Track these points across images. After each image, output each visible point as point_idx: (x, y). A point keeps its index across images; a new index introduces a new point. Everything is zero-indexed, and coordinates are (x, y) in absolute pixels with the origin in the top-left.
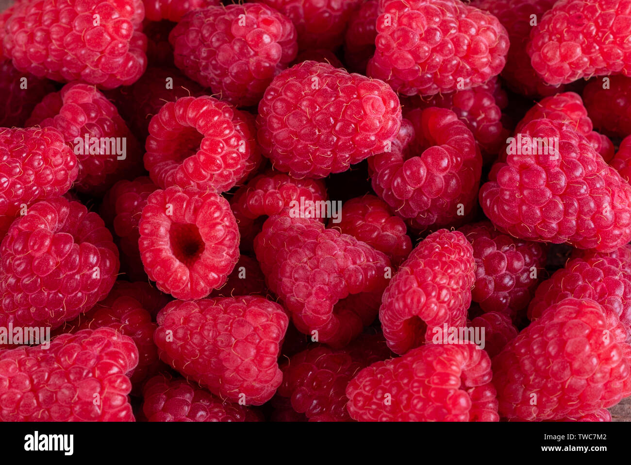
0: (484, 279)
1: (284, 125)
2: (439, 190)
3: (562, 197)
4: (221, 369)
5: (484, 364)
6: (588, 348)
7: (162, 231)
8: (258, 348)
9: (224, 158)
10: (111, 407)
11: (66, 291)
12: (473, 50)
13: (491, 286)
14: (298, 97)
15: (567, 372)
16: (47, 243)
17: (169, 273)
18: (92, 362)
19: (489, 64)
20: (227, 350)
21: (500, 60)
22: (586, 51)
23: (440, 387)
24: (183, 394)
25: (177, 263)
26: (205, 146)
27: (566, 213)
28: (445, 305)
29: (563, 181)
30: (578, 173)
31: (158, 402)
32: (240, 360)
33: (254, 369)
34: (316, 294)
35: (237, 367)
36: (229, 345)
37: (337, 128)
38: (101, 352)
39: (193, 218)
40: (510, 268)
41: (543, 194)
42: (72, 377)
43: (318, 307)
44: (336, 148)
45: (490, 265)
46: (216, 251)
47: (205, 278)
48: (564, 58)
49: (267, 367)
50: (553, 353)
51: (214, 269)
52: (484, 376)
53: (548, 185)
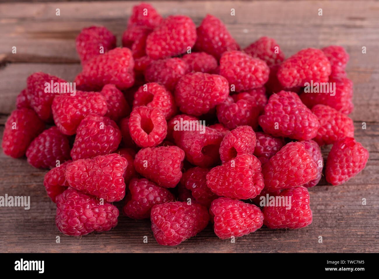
0: (260, 147)
1: (185, 91)
2: (243, 116)
3: (289, 115)
4: (159, 169)
5: (258, 164)
6: (297, 155)
7: (138, 119)
8: (173, 161)
9: (162, 103)
10: (116, 176)
11: (101, 143)
12: (256, 70)
13: (262, 150)
14: (190, 80)
15: (290, 164)
16: (94, 123)
17: (140, 134)
18: (109, 162)
19: (262, 77)
20: (161, 162)
21: (266, 77)
22: (299, 71)
23: (241, 167)
24: (144, 181)
25: (143, 131)
26: (155, 98)
27: (290, 120)
28: (244, 144)
29: (289, 109)
30: (295, 106)
31: (134, 183)
32: (166, 166)
33: (171, 169)
34: (196, 143)
35: (165, 168)
36: (161, 160)
37: (205, 90)
38: (113, 159)
39: (149, 114)
40: (269, 144)
41: (281, 112)
42: (102, 167)
43: (196, 147)
44: (204, 99)
45: (262, 142)
46: (158, 127)
47: (154, 137)
48: (290, 74)
49: (176, 168)
50: (284, 158)
51: (157, 133)
52: (258, 168)
53: (283, 109)
